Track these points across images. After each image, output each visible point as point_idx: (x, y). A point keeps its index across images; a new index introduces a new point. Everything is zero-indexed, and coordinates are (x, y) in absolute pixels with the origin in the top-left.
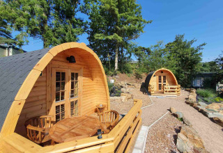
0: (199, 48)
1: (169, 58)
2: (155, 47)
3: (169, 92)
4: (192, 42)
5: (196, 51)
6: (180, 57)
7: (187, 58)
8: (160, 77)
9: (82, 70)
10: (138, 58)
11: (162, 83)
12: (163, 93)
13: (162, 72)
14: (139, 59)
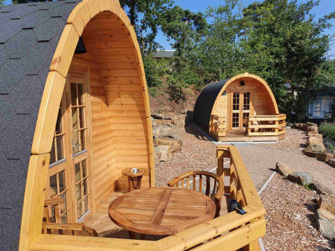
0: (324, 23)
1: (253, 45)
2: (220, 11)
3: (260, 130)
4: (308, 6)
5: (317, 31)
6: (285, 45)
7: (301, 49)
8: (236, 96)
9: (88, 75)
10: (173, 42)
11: (241, 112)
12: (246, 134)
13: (242, 82)
14: (177, 46)
